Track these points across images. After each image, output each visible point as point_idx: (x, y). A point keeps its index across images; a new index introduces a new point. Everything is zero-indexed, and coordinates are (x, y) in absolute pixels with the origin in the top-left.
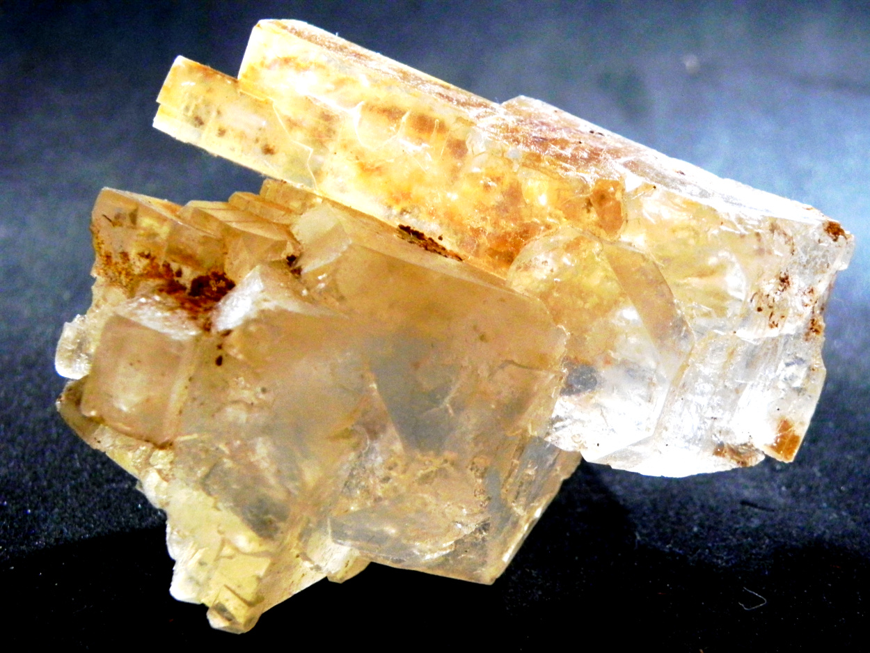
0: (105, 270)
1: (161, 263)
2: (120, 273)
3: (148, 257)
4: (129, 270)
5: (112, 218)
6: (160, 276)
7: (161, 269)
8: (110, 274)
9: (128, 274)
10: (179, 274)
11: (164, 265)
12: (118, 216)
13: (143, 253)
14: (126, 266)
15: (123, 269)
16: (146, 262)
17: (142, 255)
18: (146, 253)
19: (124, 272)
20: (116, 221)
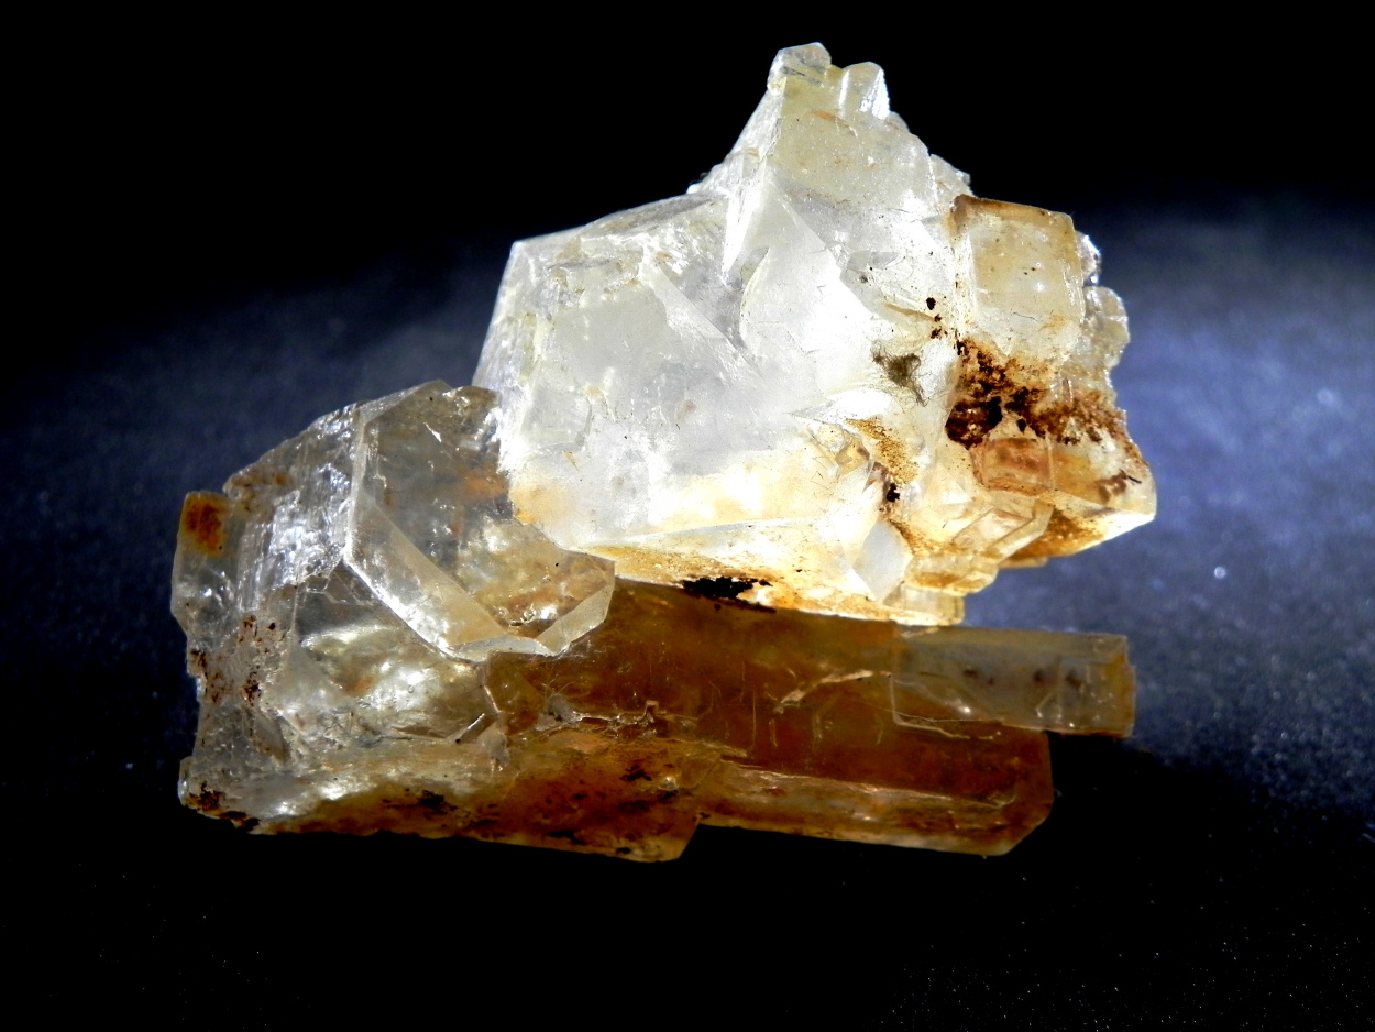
0: (1109, 415)
1: (1048, 435)
2: (1091, 416)
3: (1067, 440)
4: (1082, 420)
6: (1043, 417)
7: (1045, 428)
8: (1102, 414)
9: (1082, 416)
10: (1022, 426)
11: (1044, 433)
12: (1123, 488)
13: (1074, 443)
14: (1088, 425)
15: (1089, 421)
16: (1067, 433)
17: (1074, 441)
18: (1070, 444)
19: (1087, 417)
20: (1121, 480)
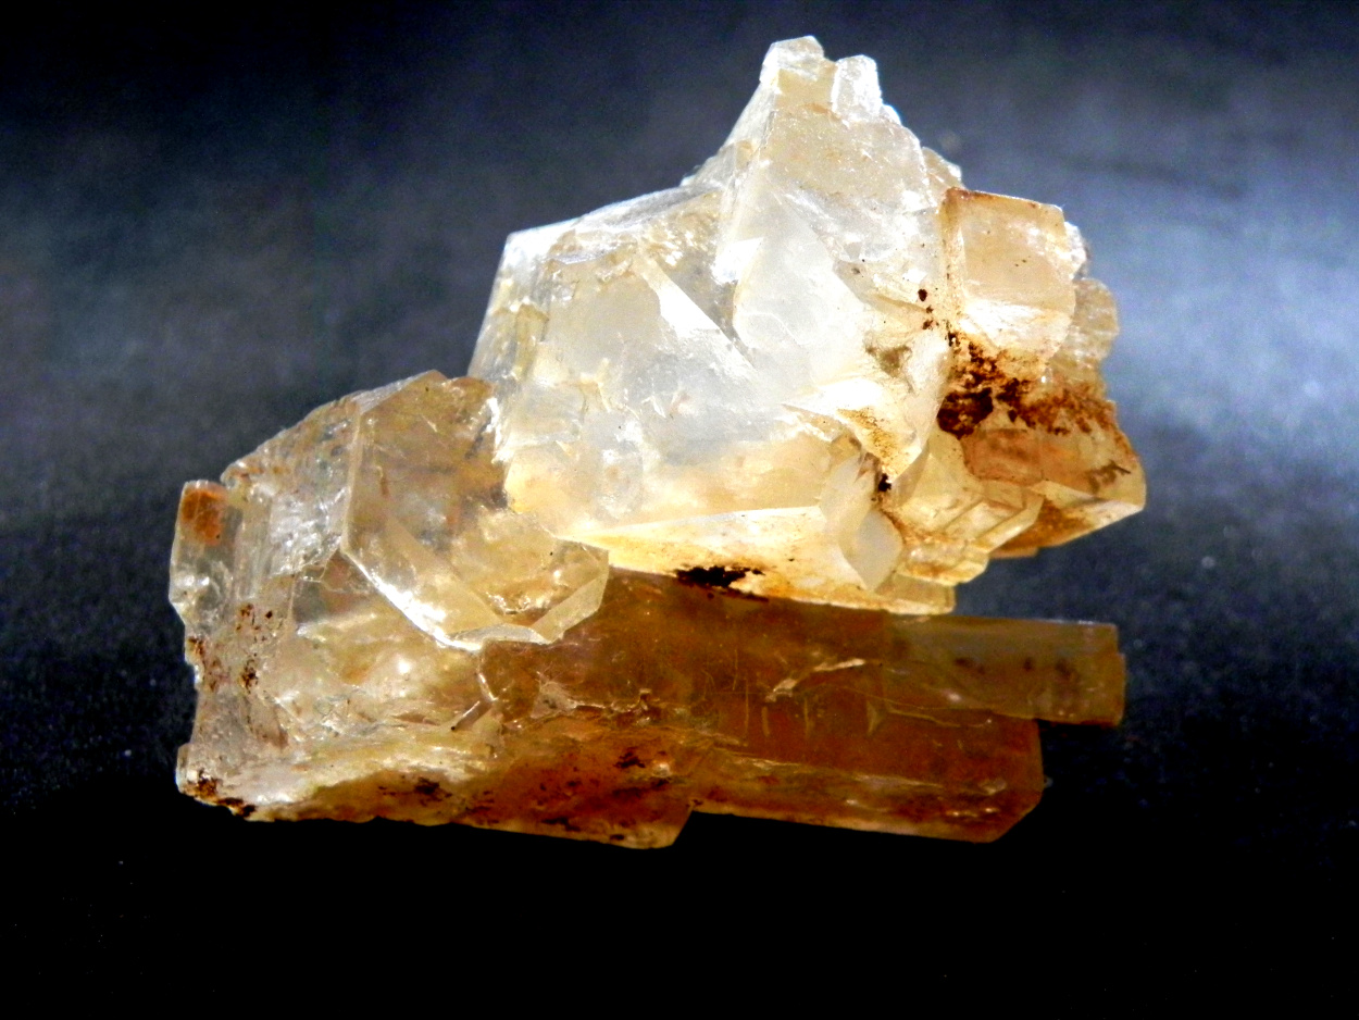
0: (1099, 406)
1: (1038, 425)
2: (1081, 407)
3: (1058, 431)
4: (1072, 411)
5: (1117, 473)
6: (1034, 409)
7: (1035, 418)
8: (1092, 405)
9: (1072, 406)
10: (1012, 416)
11: (1034, 423)
12: (1113, 478)
13: (1064, 434)
14: (1078, 416)
15: (1079, 412)
16: (1057, 424)
17: (1065, 431)
18: (1060, 434)
19: (1077, 408)
20: (1111, 471)
